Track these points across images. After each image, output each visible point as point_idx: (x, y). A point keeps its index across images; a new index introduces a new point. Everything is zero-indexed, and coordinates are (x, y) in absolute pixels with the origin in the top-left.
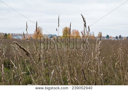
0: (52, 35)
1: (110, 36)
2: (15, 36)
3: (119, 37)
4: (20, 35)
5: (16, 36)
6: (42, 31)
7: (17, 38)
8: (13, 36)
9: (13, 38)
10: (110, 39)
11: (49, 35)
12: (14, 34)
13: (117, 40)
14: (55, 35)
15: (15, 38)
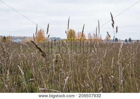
0: (55, 38)
1: (119, 39)
2: (14, 39)
3: (129, 40)
4: (20, 38)
5: (16, 39)
6: (44, 34)
7: (17, 42)
8: (12, 39)
9: (12, 41)
10: (119, 42)
11: (52, 38)
12: (13, 37)
13: (126, 43)
14: (59, 38)
15: (15, 41)
